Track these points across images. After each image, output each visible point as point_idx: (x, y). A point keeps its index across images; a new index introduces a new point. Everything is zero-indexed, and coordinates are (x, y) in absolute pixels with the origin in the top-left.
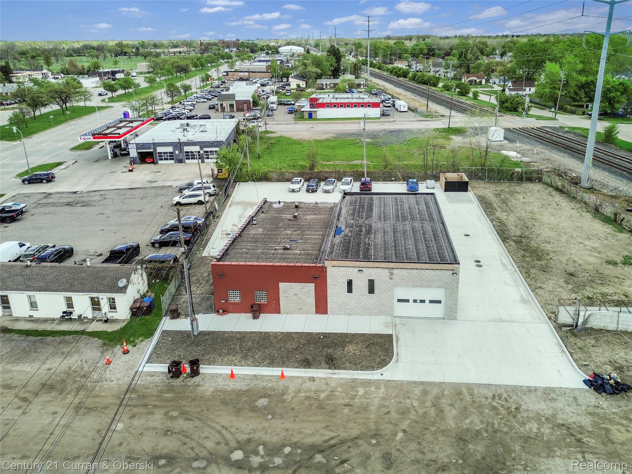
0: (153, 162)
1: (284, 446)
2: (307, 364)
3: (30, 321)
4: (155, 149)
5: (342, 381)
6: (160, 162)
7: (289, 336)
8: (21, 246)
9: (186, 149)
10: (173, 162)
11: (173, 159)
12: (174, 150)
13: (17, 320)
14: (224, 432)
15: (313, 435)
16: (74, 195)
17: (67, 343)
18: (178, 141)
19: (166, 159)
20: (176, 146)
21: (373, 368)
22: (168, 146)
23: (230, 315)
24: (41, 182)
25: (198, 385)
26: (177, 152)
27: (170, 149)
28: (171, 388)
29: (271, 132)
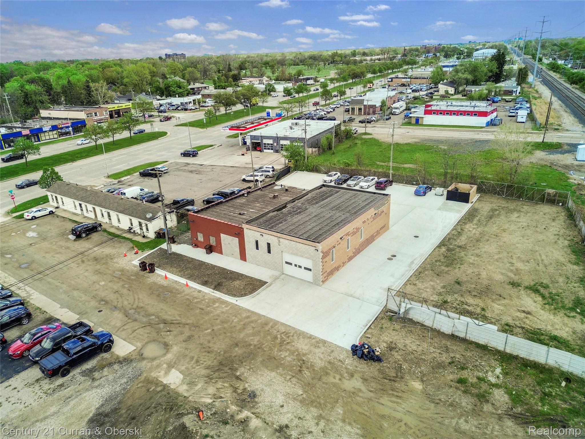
0: (260, 151)
1: (153, 315)
2: (205, 283)
3: (117, 229)
4: (262, 141)
5: (212, 297)
6: (265, 151)
7: (213, 267)
8: (141, 190)
9: (282, 142)
10: (272, 151)
11: (272, 149)
12: (274, 142)
13: (113, 227)
14: (137, 300)
15: (170, 315)
16: (199, 167)
17: (120, 242)
18: (275, 136)
19: (268, 149)
20: (275, 140)
21: (235, 296)
22: (270, 139)
23: (199, 249)
24: (190, 156)
25: (148, 278)
26: (275, 144)
27: (270, 142)
28: (136, 274)
29: (369, 134)
